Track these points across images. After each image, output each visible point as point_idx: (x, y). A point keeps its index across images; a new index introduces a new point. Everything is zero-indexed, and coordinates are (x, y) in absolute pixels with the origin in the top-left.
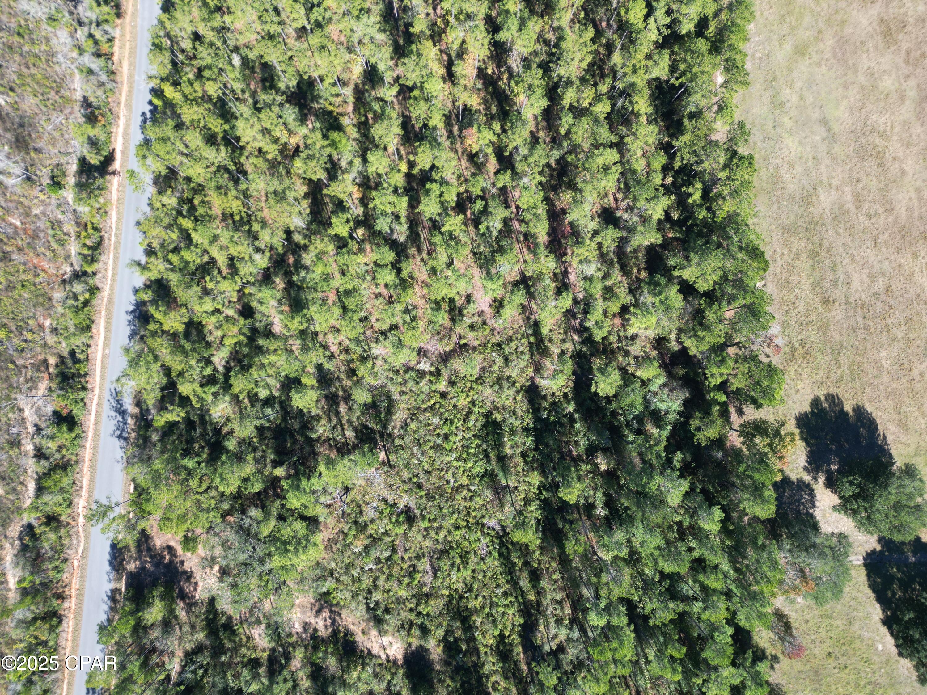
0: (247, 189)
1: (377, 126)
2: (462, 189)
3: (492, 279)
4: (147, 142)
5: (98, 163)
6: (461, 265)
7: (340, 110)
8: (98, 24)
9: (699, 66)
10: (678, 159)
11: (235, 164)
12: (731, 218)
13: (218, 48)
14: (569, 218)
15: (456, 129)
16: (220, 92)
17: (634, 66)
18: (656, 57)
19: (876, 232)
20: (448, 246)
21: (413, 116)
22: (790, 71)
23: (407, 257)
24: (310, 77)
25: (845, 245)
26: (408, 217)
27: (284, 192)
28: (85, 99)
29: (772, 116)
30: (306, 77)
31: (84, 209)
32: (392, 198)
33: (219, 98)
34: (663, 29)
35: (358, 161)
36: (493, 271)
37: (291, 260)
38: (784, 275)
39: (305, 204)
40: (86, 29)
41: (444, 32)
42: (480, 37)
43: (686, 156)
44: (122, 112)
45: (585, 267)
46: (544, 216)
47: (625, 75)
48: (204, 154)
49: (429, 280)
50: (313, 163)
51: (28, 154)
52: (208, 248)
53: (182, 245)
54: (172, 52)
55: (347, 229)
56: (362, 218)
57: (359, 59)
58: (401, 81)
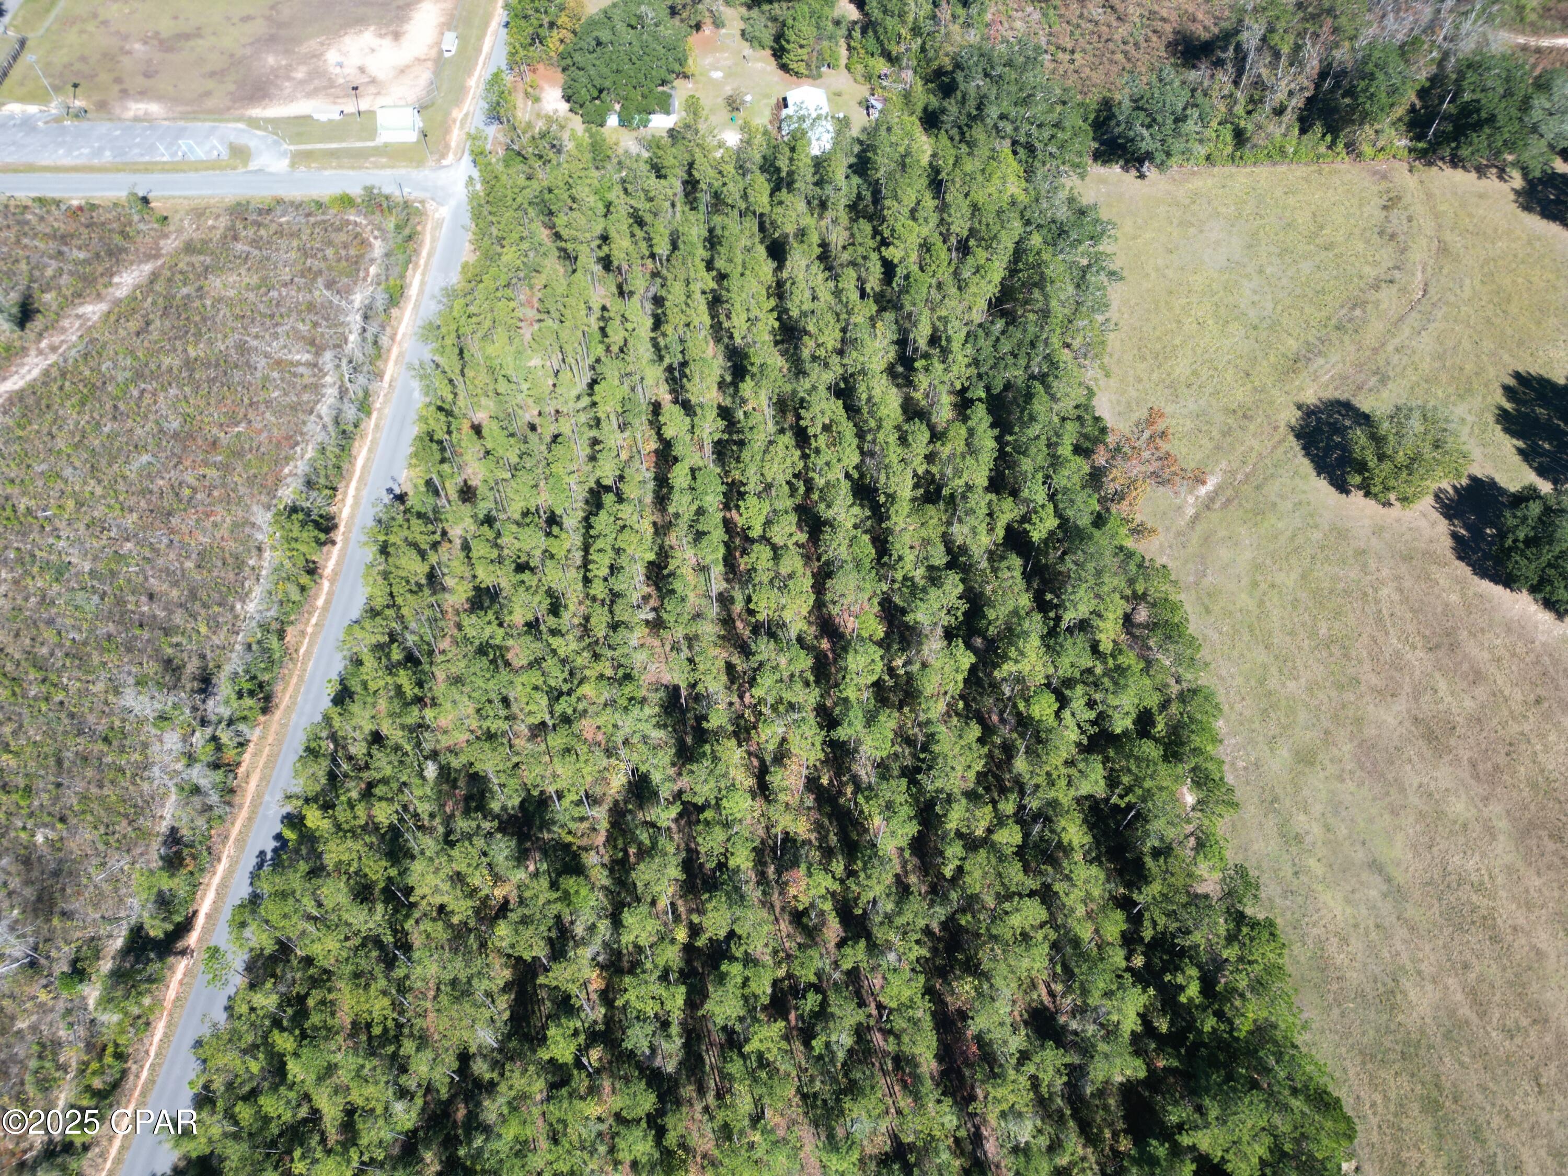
0: (407, 977)
1: (642, 866)
2: (781, 972)
3: (837, 1150)
4: (255, 900)
5: (162, 936)
6: (778, 1119)
7: (584, 842)
8: (230, 723)
9: (1152, 777)
10: (1147, 923)
11: (395, 932)
12: (1263, 1031)
13: (406, 754)
14: (972, 1029)
15: (771, 870)
16: (395, 819)
17: (1048, 774)
18: (1081, 766)
19: (1531, 1064)
20: (755, 1080)
21: (702, 850)
22: (1297, 789)
23: (678, 1103)
24: (542, 792)
25: (1484, 1088)
26: (683, 1024)
27: (469, 982)
28: (173, 830)
29: (1286, 857)
30: (535, 793)
31: (110, 1018)
32: (658, 989)
33: (392, 827)
34: (1087, 727)
35: (604, 927)
36: (840, 1132)
37: (461, 1113)
38: (1389, 1148)
39: (503, 1002)
40: (209, 731)
41: (755, 728)
42: (809, 733)
43: (1162, 921)
44: (228, 852)
45: (1012, 1127)
46: (928, 1023)
47: (1037, 786)
48: (345, 916)
49: (716, 1152)
50: (528, 932)
51: (48, 920)
52: (312, 1091)
53: (266, 1084)
54: (334, 760)
55: (573, 1048)
56: (600, 1027)
57: (622, 766)
58: (685, 798)
